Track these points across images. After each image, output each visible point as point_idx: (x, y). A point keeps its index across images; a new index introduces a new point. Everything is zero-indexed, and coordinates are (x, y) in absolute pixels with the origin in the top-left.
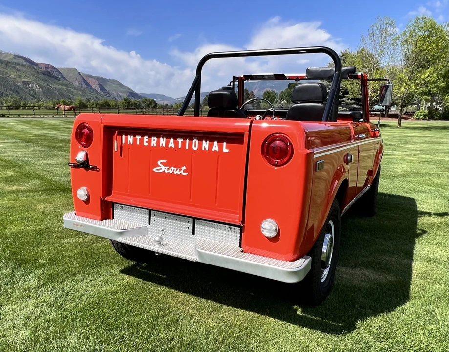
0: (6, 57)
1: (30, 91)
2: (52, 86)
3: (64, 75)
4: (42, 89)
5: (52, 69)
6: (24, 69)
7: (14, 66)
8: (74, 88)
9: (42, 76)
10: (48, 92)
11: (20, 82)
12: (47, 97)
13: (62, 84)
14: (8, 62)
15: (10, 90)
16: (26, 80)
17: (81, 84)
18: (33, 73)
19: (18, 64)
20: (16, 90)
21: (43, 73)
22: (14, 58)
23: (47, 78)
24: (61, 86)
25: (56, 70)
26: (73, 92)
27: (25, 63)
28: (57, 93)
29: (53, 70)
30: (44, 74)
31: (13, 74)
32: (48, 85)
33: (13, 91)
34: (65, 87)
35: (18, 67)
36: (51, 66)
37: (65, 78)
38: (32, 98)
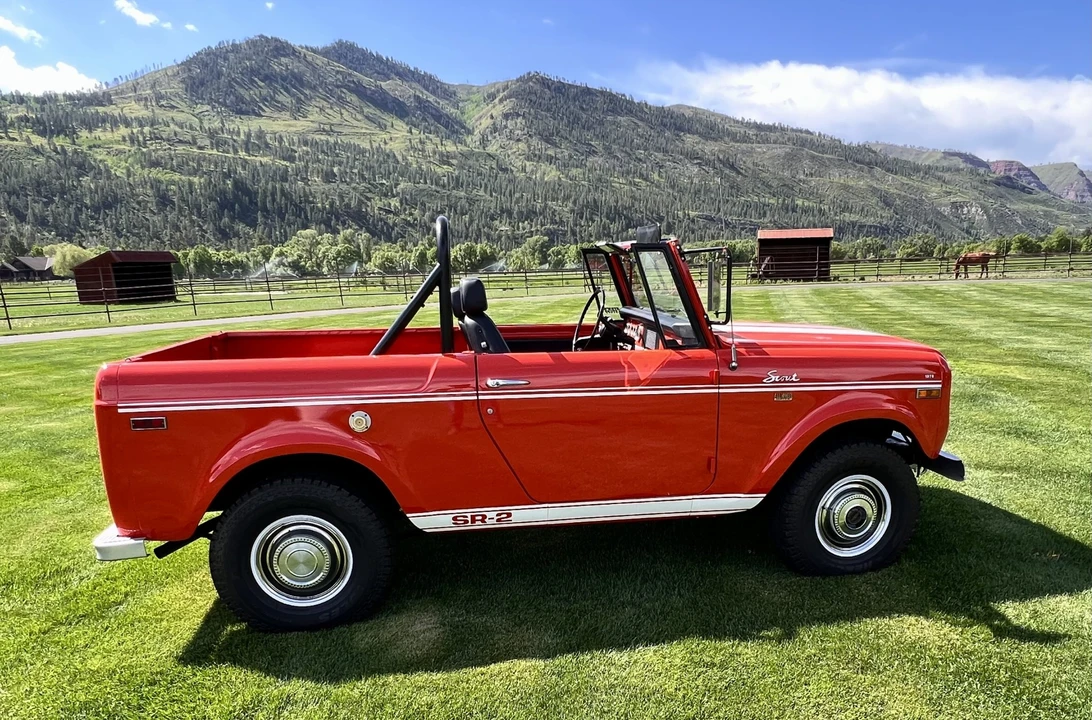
0: (930, 156)
1: (962, 221)
2: (1012, 207)
3: (1044, 181)
4: (988, 216)
5: (1019, 170)
6: (958, 178)
7: (940, 174)
8: (1062, 208)
9: (991, 189)
10: (999, 221)
11: (946, 206)
12: (996, 231)
13: (1035, 202)
14: (929, 167)
15: (924, 223)
16: (959, 199)
17: (1083, 197)
18: (975, 184)
19: (949, 169)
20: (936, 221)
21: (997, 183)
22: (945, 158)
23: (1002, 190)
24: (1032, 206)
25: (1025, 172)
26: (1057, 217)
27: (962, 166)
28: (1020, 222)
29: (1021, 172)
30: (999, 184)
31: (934, 190)
32: (1003, 205)
33: (930, 224)
34: (1040, 207)
35: (947, 176)
36: (1018, 163)
37: (1043, 187)
38: (963, 234)
